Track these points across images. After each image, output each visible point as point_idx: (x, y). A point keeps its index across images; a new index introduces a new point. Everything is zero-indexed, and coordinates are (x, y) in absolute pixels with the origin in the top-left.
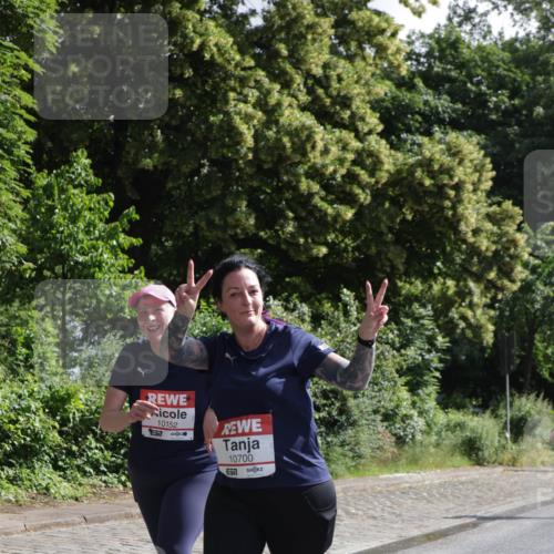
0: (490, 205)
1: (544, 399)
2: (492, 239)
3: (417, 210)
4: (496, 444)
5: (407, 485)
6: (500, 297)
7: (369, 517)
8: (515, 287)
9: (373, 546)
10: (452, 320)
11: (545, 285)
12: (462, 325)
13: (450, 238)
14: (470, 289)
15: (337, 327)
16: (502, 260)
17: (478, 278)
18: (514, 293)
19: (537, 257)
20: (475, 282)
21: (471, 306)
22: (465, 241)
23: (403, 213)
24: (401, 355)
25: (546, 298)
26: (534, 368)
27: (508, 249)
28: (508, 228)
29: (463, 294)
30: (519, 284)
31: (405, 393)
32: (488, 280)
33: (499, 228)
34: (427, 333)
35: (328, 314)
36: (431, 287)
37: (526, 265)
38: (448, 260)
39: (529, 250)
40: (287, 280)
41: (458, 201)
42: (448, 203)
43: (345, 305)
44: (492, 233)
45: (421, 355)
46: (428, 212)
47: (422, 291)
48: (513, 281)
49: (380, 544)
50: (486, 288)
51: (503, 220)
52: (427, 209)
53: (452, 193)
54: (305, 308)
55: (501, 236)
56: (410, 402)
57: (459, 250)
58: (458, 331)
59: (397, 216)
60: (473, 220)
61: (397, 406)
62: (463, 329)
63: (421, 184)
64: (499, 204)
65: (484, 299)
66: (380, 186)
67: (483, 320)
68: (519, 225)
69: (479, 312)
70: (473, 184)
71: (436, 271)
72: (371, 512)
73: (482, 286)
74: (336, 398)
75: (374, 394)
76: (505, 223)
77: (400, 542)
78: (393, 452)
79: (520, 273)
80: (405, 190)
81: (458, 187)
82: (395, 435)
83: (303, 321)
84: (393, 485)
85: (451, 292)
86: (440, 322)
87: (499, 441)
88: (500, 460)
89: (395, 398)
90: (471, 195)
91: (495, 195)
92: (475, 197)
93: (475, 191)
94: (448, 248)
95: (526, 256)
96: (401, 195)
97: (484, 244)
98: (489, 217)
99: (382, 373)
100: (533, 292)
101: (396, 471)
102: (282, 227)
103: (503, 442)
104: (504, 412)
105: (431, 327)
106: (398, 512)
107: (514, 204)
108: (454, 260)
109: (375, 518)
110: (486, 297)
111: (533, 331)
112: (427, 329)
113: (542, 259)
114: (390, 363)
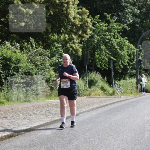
0: (79, 9)
1: (98, 74)
2: (80, 20)
3: (54, 11)
4: (84, 89)
5: (54, 104)
6: (83, 40)
7: (41, 114)
8: (88, 37)
9: (42, 123)
10: (68, 48)
11: (98, 36)
12: (71, 49)
13: (66, 20)
14: (73, 37)
15: (29, 51)
16: (83, 27)
17: (76, 34)
18: (88, 38)
19: (95, 27)
20: (74, 35)
21: (74, 43)
22: (71, 21)
23: (50, 12)
24: (51, 60)
25: (98, 40)
26: (95, 63)
27: (85, 24)
28: (84, 17)
29: (71, 39)
30: (89, 35)
31: (53, 72)
32: (79, 34)
33: (82, 17)
34: (60, 52)
35: (26, 46)
36: (60, 37)
37: (91, 29)
38: (66, 28)
39: (92, 24)
40: (11, 35)
41: (68, 8)
42: (64, 9)
43: (31, 43)
44: (80, 19)
45: (58, 60)
46: (58, 12)
47: (57, 38)
48: (87, 35)
49: (45, 123)
50: (79, 37)
51: (83, 14)
52: (58, 10)
53: (66, 5)
54: (18, 45)
55: (82, 19)
56: (55, 76)
57: (69, 24)
58: (70, 51)
59: (48, 13)
60: (73, 14)
61: (50, 77)
62: (71, 51)
63: (55, 2)
64: (81, 9)
65: (78, 41)
66: (42, 2)
67: (78, 48)
68: (88, 16)
69: (77, 45)
70: (73, 2)
71: (61, 32)
72: (42, 112)
73: (77, 36)
74: (29, 75)
75: (42, 73)
76: (84, 15)
77: (51, 122)
78: (50, 93)
79: (89, 32)
80: (50, 4)
81: (68, 3)
82: (50, 87)
83: (17, 49)
84: (49, 104)
85: (67, 39)
86: (64, 49)
87: (85, 88)
88: (85, 94)
89: (49, 74)
90: (72, 6)
91: (80, 6)
92: (73, 7)
93: (73, 4)
94: (65, 24)
95: (91, 26)
96: (49, 6)
97: (77, 22)
98: (78, 13)
99: (45, 65)
100: (94, 38)
101: (51, 99)
102: (9, 16)
103: (86, 88)
104: (86, 78)
105: (61, 50)
106: (51, 112)
107: (86, 9)
108: (68, 28)
109: (43, 114)
110: (79, 40)
111: (94, 51)
112: (60, 51)
113: (96, 28)
114: (47, 62)
